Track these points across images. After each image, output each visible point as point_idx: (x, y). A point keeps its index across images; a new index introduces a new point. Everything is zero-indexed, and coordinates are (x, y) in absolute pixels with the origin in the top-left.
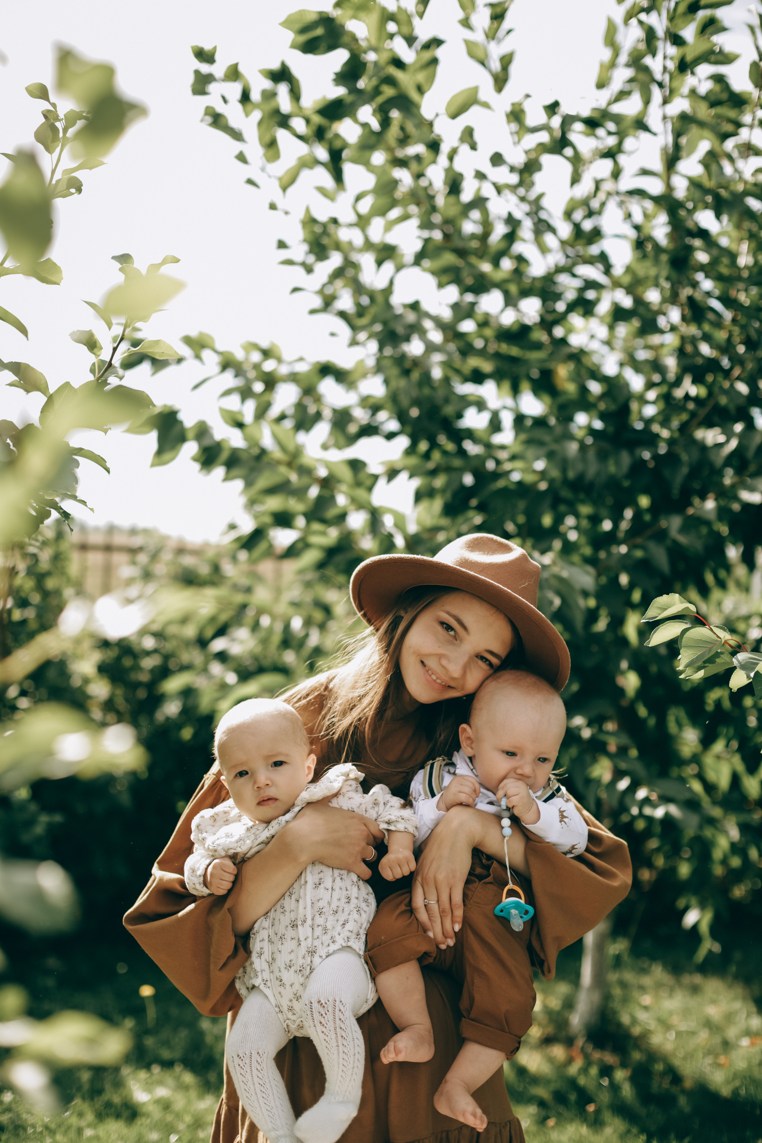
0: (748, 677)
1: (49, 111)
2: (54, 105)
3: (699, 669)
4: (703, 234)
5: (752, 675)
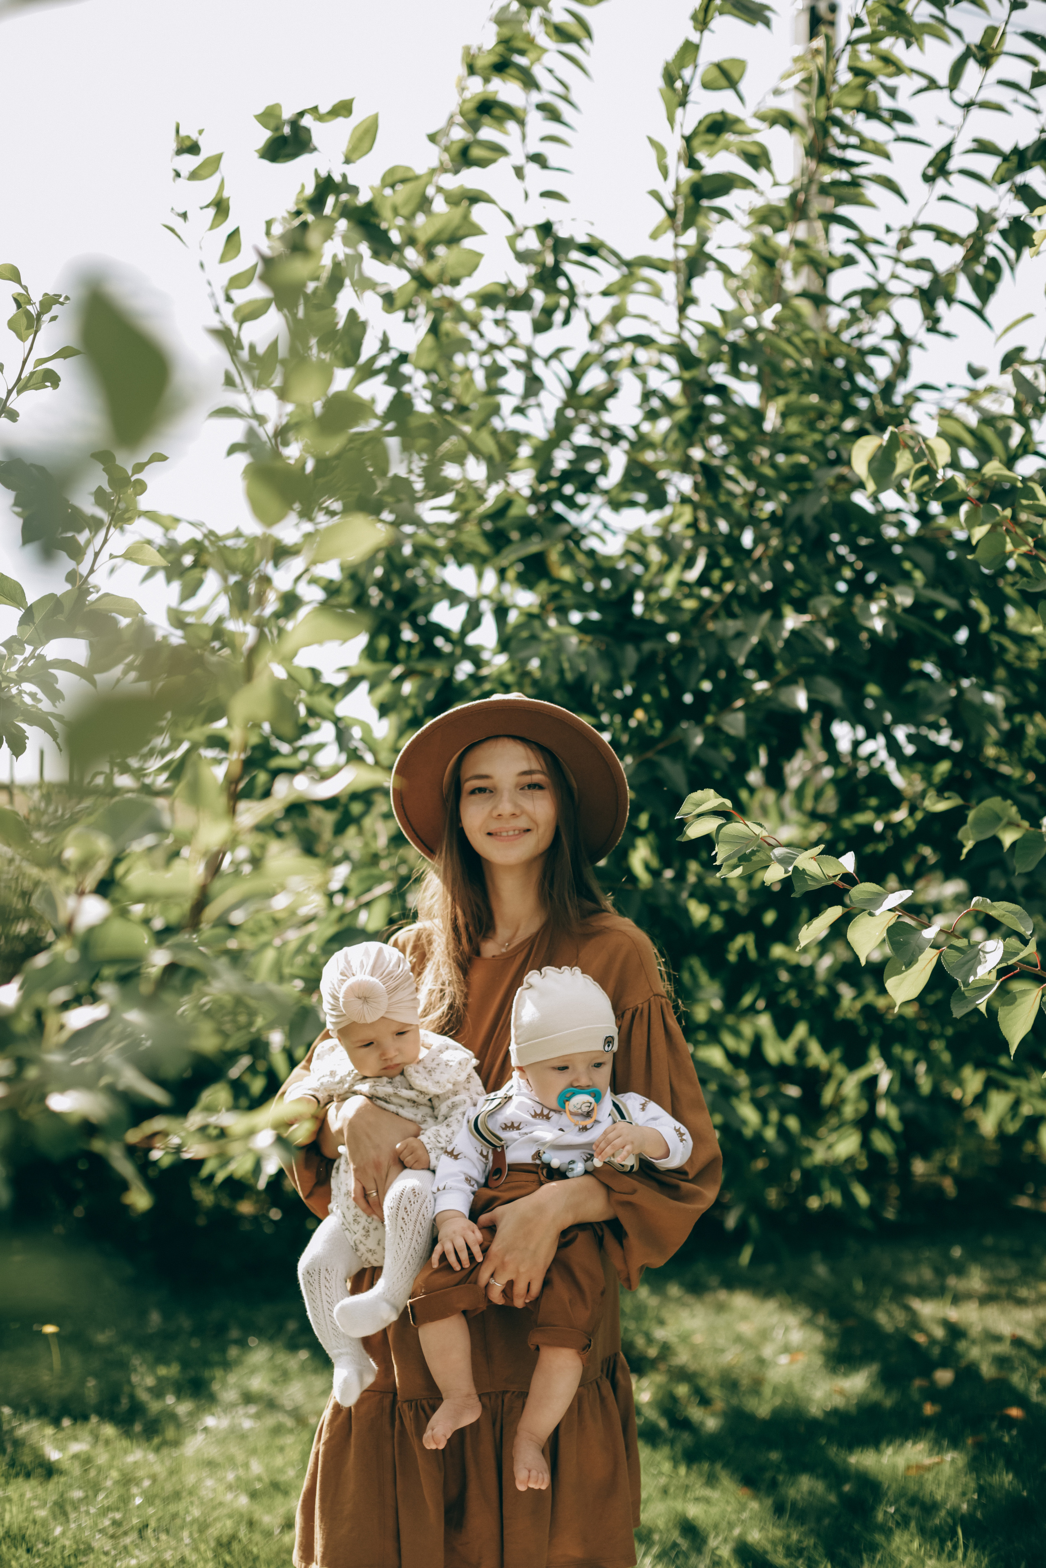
0: (786, 871)
1: (20, 294)
2: (25, 288)
3: (735, 867)
4: (721, 390)
5: (791, 869)
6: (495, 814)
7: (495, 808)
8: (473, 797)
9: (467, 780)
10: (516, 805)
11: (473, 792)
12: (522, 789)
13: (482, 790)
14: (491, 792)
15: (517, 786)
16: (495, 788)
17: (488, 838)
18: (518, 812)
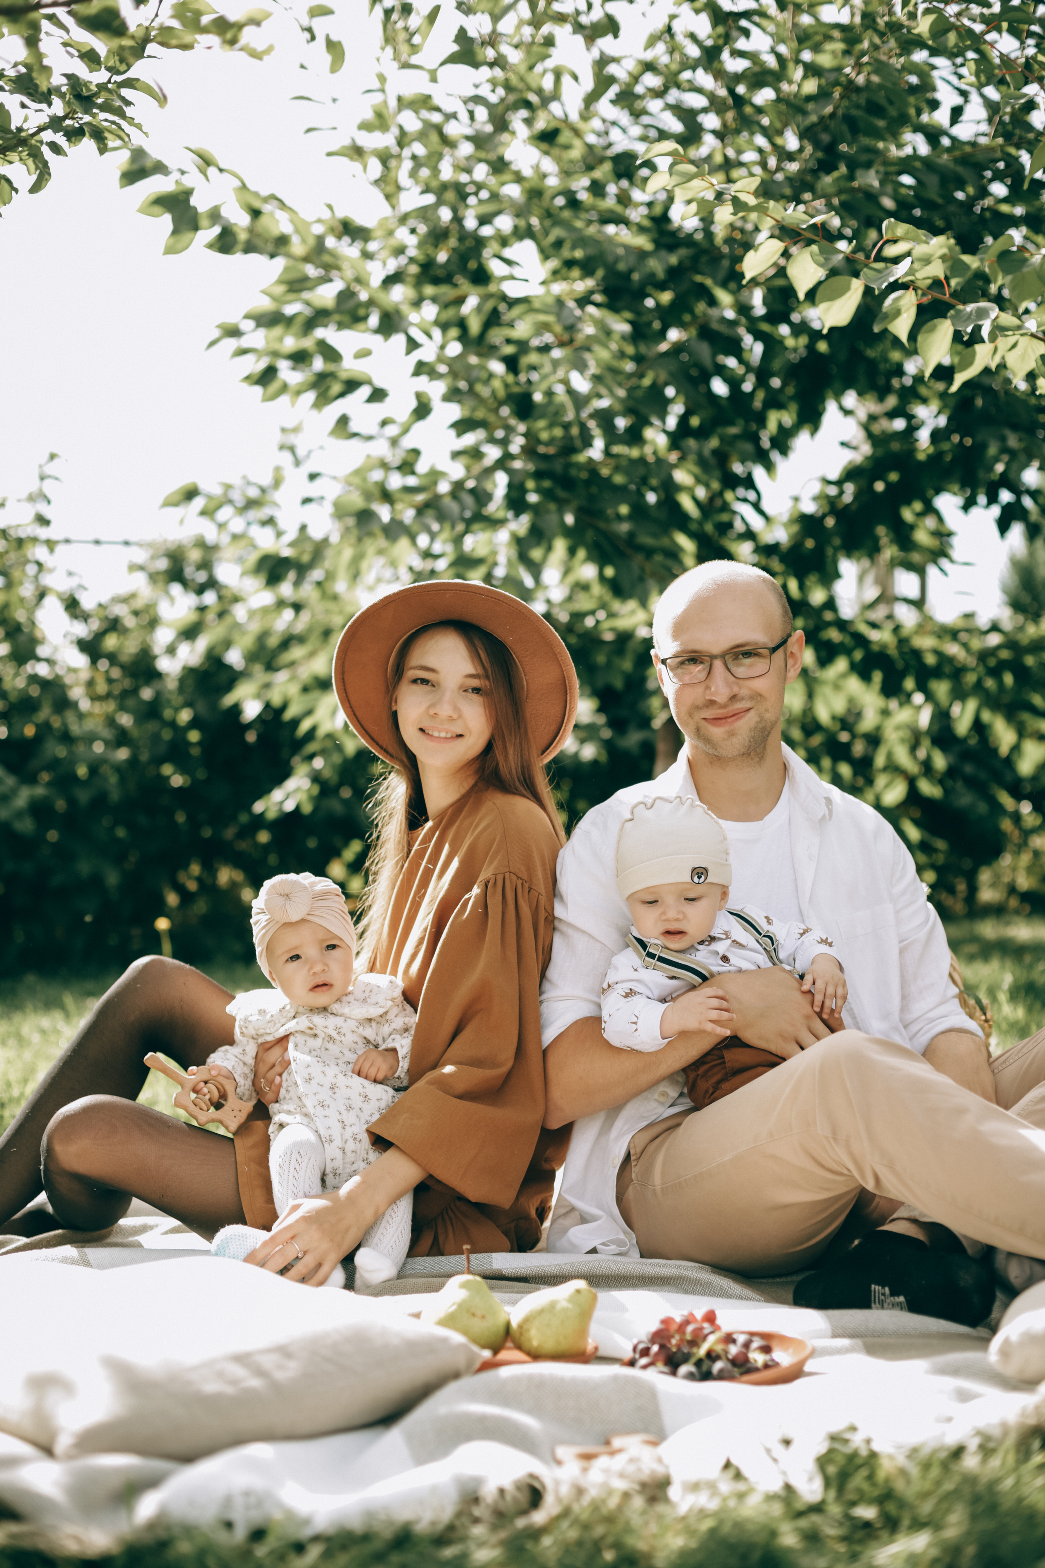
6: (432, 712)
7: (432, 705)
8: (415, 687)
9: (412, 668)
10: (456, 708)
11: (415, 681)
12: (465, 691)
13: (425, 681)
14: (433, 686)
15: (460, 687)
16: (439, 684)
17: (420, 734)
18: (455, 716)
